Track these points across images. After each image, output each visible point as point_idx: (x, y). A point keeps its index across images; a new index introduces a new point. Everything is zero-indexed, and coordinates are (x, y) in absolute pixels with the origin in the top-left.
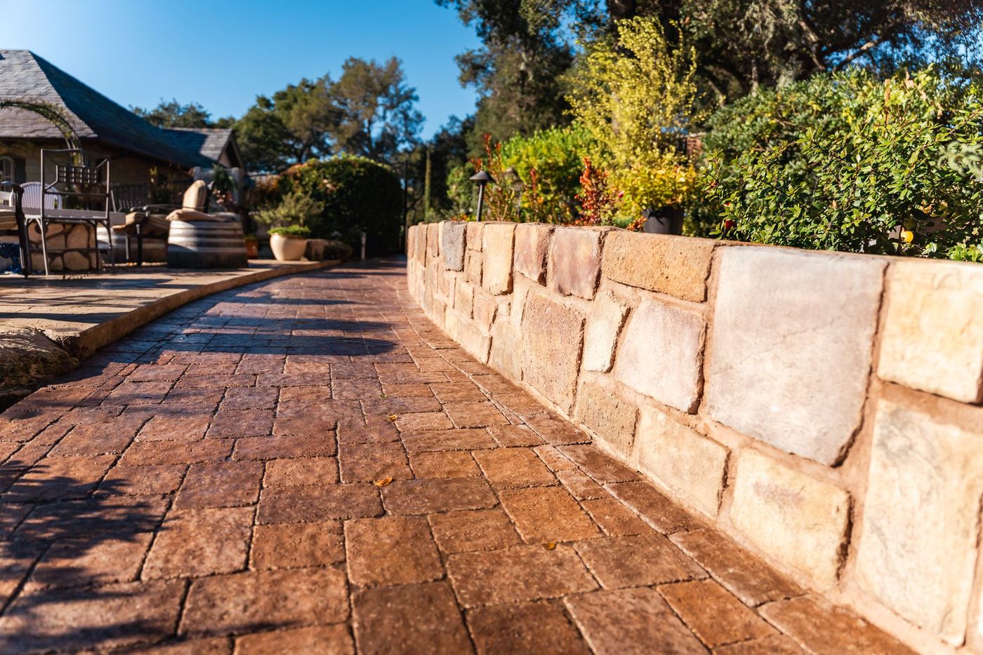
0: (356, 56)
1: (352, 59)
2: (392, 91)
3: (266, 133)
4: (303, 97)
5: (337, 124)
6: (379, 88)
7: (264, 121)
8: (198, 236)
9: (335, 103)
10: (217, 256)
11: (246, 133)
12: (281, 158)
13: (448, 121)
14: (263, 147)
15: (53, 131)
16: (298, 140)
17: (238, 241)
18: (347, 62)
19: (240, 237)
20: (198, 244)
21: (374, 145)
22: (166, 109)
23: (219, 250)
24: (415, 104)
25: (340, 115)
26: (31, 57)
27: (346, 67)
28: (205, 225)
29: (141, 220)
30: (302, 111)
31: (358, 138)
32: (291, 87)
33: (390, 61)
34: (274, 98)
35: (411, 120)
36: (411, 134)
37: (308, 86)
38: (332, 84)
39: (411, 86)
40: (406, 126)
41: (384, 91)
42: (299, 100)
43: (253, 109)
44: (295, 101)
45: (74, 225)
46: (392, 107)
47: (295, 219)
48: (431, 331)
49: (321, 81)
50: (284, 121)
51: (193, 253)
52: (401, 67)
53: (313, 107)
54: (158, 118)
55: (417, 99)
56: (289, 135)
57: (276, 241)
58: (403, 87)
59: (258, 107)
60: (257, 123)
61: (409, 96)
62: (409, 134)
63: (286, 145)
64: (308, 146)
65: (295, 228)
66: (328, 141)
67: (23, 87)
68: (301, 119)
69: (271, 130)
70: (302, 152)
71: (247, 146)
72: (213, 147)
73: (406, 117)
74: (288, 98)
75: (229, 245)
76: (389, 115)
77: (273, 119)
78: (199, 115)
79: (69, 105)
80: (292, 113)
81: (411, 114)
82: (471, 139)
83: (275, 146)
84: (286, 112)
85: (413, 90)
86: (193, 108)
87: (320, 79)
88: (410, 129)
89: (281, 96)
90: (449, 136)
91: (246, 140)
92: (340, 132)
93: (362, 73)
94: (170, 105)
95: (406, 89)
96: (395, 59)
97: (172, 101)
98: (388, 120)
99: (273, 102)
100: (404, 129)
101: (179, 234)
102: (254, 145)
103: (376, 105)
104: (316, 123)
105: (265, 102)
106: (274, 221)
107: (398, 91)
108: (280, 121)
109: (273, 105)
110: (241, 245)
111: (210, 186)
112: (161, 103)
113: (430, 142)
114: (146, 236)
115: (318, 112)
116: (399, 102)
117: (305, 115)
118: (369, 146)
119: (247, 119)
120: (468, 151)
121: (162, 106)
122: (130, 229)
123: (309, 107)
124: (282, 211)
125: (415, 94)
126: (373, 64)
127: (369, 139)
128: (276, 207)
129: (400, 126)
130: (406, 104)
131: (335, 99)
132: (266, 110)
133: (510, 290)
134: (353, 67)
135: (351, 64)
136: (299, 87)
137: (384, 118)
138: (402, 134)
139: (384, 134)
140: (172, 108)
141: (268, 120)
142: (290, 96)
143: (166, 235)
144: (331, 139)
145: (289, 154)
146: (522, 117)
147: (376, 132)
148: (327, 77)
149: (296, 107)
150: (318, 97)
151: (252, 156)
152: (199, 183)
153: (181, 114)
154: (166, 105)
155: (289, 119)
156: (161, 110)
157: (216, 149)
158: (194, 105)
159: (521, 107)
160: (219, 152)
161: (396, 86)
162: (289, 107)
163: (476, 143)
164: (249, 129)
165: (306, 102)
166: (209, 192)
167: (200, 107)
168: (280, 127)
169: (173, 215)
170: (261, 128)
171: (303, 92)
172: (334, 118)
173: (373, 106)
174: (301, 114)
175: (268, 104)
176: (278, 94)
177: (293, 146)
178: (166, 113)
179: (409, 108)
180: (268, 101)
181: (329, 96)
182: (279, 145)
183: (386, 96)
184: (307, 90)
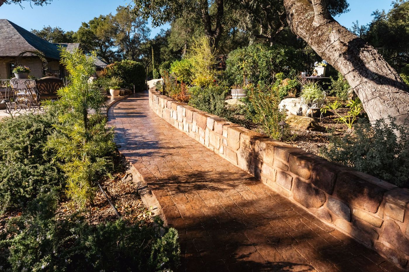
0: (121, 5)
1: (120, 7)
2: (137, 20)
3: (87, 38)
4: (101, 23)
5: (115, 34)
6: (131, 19)
7: (86, 33)
9: (114, 25)
12: (94, 48)
13: (161, 31)
14: (86, 44)
16: (100, 40)
18: (118, 8)
21: (131, 41)
22: (46, 30)
24: (147, 25)
25: (117, 30)
27: (118, 10)
31: (125, 39)
32: (96, 18)
34: (89, 23)
35: (145, 31)
36: (146, 37)
37: (102, 18)
38: (113, 17)
40: (143, 34)
41: (134, 20)
43: (81, 28)
44: (98, 24)
46: (138, 27)
47: (116, 84)
48: (154, 114)
49: (108, 16)
53: (106, 27)
54: (43, 34)
56: (97, 38)
57: (111, 91)
58: (142, 19)
59: (83, 27)
60: (83, 34)
61: (144, 22)
63: (95, 43)
64: (104, 42)
65: (116, 87)
68: (101, 32)
69: (89, 37)
70: (102, 44)
73: (143, 30)
77: (90, 32)
78: (60, 32)
79: (29, 42)
80: (97, 30)
81: (145, 29)
82: (169, 40)
83: (91, 43)
84: (95, 29)
86: (57, 29)
88: (145, 35)
89: (92, 22)
90: (161, 37)
92: (117, 37)
93: (124, 13)
97: (48, 26)
98: (136, 32)
99: (89, 25)
100: (143, 35)
102: (83, 44)
104: (107, 34)
107: (139, 20)
108: (93, 33)
109: (89, 26)
112: (44, 27)
113: (154, 39)
115: (108, 29)
116: (140, 25)
117: (103, 31)
118: (129, 42)
119: (79, 33)
120: (168, 44)
121: (45, 29)
123: (104, 27)
127: (129, 39)
129: (141, 34)
130: (143, 25)
131: (114, 23)
132: (86, 29)
133: (164, 108)
135: (120, 9)
136: (99, 19)
137: (135, 31)
138: (142, 37)
139: (135, 37)
140: (48, 29)
141: (88, 33)
142: (96, 22)
144: (113, 39)
145: (96, 46)
146: (186, 36)
147: (131, 36)
148: (110, 14)
149: (99, 27)
150: (107, 23)
153: (53, 32)
154: (46, 28)
155: (96, 32)
159: (186, 32)
161: (139, 18)
162: (96, 27)
163: (171, 41)
164: (80, 37)
165: (103, 25)
167: (60, 28)
168: (93, 35)
170: (85, 36)
172: (114, 31)
173: (130, 26)
174: (101, 30)
175: (87, 26)
176: (90, 21)
177: (98, 42)
178: (47, 32)
179: (144, 27)
180: (87, 24)
181: (111, 22)
182: (93, 43)
183: (135, 22)
184: (102, 20)
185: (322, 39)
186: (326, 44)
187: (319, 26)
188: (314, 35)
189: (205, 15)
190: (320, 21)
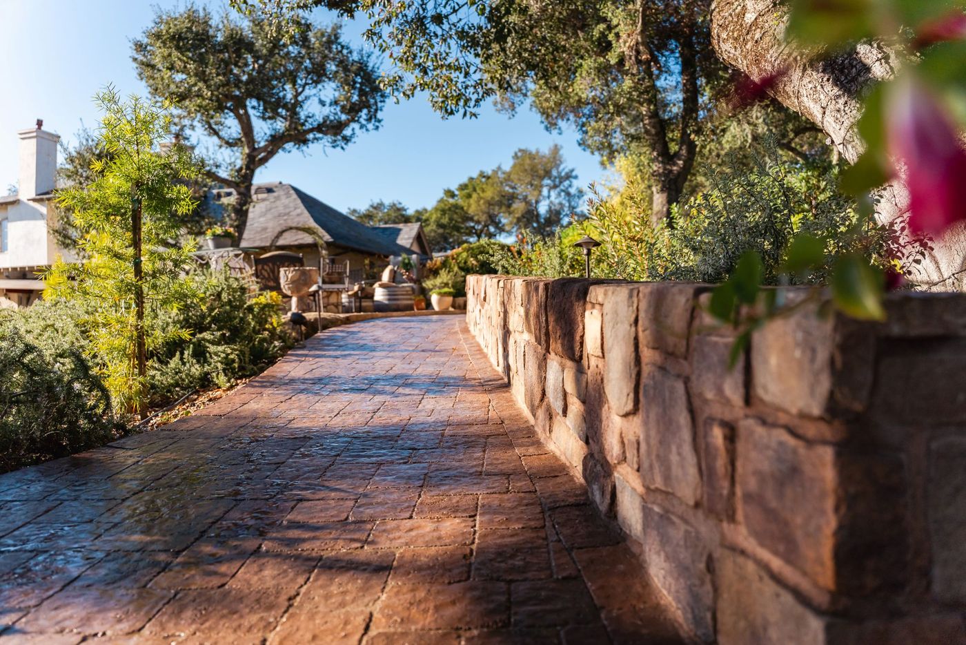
0: (523, 147)
1: (520, 150)
2: (554, 173)
3: (451, 219)
4: (480, 186)
5: (509, 206)
6: (542, 172)
7: (450, 209)
8: (389, 295)
9: (507, 188)
10: (398, 305)
11: (436, 221)
12: (464, 238)
14: (447, 231)
15: (308, 239)
16: (478, 222)
17: (409, 297)
18: (516, 154)
19: (409, 295)
20: (389, 300)
21: (542, 220)
22: (375, 208)
23: (399, 302)
24: (575, 182)
25: (512, 198)
26: (291, 189)
27: (516, 156)
28: (392, 289)
29: (362, 289)
30: (480, 198)
31: (527, 216)
32: (471, 179)
33: (552, 148)
34: (457, 190)
35: (573, 196)
36: (574, 208)
37: (484, 177)
38: (504, 173)
39: (570, 167)
40: (569, 201)
41: (548, 174)
42: (477, 189)
43: (441, 201)
44: (475, 190)
45: (331, 292)
46: (555, 187)
47: (446, 285)
49: (495, 172)
50: (465, 208)
51: (386, 305)
52: (561, 152)
53: (489, 194)
54: (369, 216)
55: (576, 177)
56: (471, 219)
57: (434, 298)
58: (564, 169)
59: (445, 198)
60: (444, 212)
61: (569, 176)
62: (572, 208)
63: (467, 228)
64: (486, 226)
65: (446, 290)
66: (504, 221)
67: (287, 211)
68: (479, 205)
69: (455, 216)
70: (482, 231)
71: (435, 232)
72: (407, 236)
73: (568, 194)
74: (469, 188)
75: (404, 299)
76: (553, 194)
77: (456, 206)
78: (399, 210)
79: (316, 221)
80: (472, 201)
81: (573, 191)
83: (458, 229)
84: (467, 201)
85: (572, 171)
86: (394, 205)
87: (493, 171)
88: (573, 203)
89: (463, 187)
91: (434, 227)
92: (512, 213)
93: (528, 161)
94: (378, 204)
95: (567, 170)
96: (556, 146)
97: (378, 201)
98: (553, 198)
99: (457, 193)
100: (567, 204)
101: (380, 295)
102: (441, 231)
103: (542, 186)
104: (491, 207)
105: (451, 194)
106: (435, 286)
107: (559, 173)
108: (462, 208)
109: (457, 196)
110: (411, 299)
111: (396, 268)
112: (371, 203)
114: (363, 298)
115: (493, 198)
116: (561, 182)
117: (482, 202)
118: (538, 222)
119: (436, 209)
121: (372, 206)
122: (356, 294)
123: (485, 194)
124: (438, 281)
125: (574, 174)
126: (538, 152)
127: (538, 215)
128: (435, 277)
129: (564, 202)
130: (566, 183)
131: (507, 185)
132: (451, 201)
134: (522, 156)
135: (519, 154)
136: (477, 178)
137: (549, 197)
138: (566, 209)
139: (550, 211)
140: (379, 207)
141: (453, 209)
142: (470, 187)
143: (372, 296)
144: (505, 218)
145: (470, 234)
147: (543, 209)
148: (499, 168)
149: (475, 196)
150: (492, 185)
151: (439, 240)
152: (390, 267)
153: (386, 210)
154: (375, 205)
155: (469, 206)
156: (371, 209)
157: (409, 238)
158: (395, 202)
160: (411, 241)
161: (557, 169)
162: (469, 196)
164: (437, 218)
165: (483, 191)
166: (395, 272)
167: (400, 203)
168: (463, 213)
169: (376, 285)
170: (447, 215)
171: (481, 181)
172: (507, 201)
173: (539, 188)
174: (479, 201)
175: (453, 195)
176: (461, 185)
177: (473, 227)
178: (375, 211)
179: (570, 186)
180: (453, 192)
181: (501, 183)
182: (462, 228)
183: (550, 178)
184: (484, 180)
185: (762, 48)
186: (771, 57)
187: (756, 19)
188: (749, 46)
189: (650, 118)
190: (755, 6)
